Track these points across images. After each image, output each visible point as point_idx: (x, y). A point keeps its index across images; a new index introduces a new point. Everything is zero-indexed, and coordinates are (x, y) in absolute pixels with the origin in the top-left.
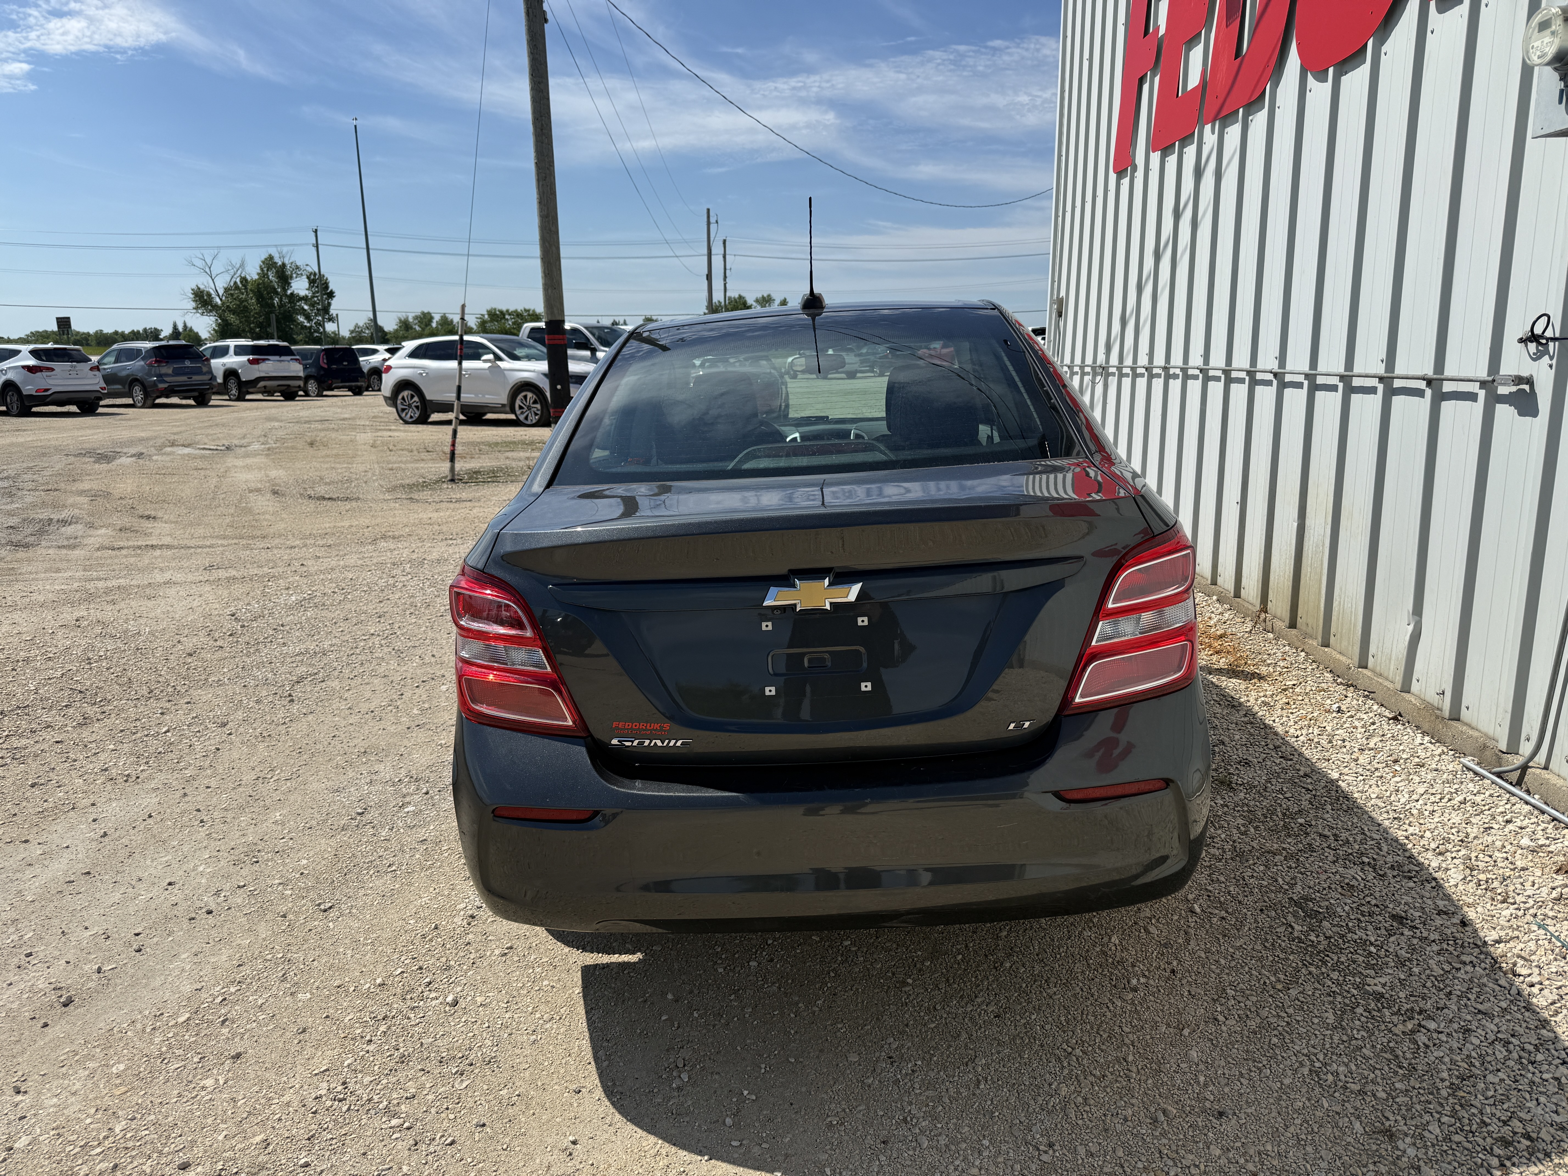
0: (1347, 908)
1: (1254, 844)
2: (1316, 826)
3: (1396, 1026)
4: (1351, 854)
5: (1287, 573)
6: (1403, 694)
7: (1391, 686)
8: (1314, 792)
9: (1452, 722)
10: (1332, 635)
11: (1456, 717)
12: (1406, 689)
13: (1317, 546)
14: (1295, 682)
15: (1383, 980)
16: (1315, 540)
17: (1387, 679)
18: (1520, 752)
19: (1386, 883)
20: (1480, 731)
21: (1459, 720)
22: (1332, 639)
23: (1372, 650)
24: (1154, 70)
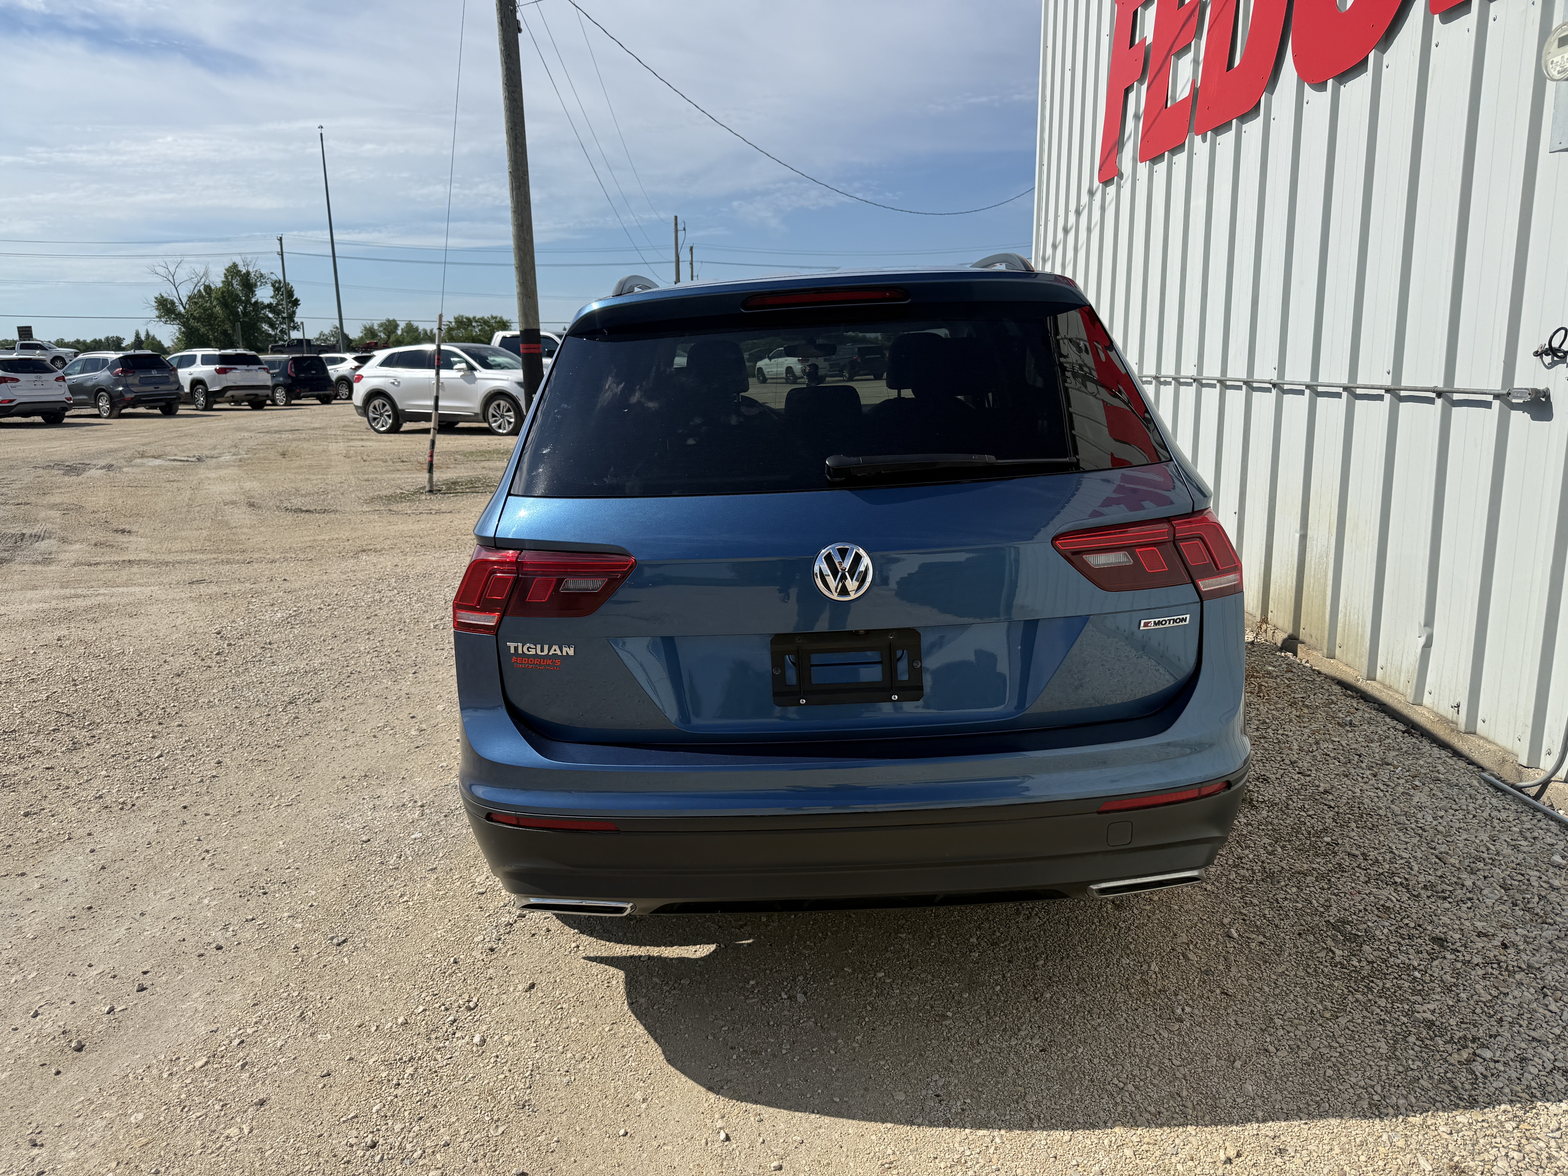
0: (1386, 931)
1: (1284, 864)
2: (1343, 845)
3: (1450, 1055)
4: (1382, 874)
5: (1289, 583)
6: (1415, 706)
7: (1402, 698)
8: (1336, 809)
9: (1469, 736)
10: (1337, 647)
11: (1473, 730)
12: (1418, 701)
13: (1321, 557)
14: (1305, 695)
15: (1431, 1007)
16: (1319, 551)
17: (1397, 692)
18: (1541, 766)
19: (1421, 904)
20: (1497, 745)
21: (1475, 733)
22: (1338, 651)
23: (1380, 662)
24: (1141, 81)
